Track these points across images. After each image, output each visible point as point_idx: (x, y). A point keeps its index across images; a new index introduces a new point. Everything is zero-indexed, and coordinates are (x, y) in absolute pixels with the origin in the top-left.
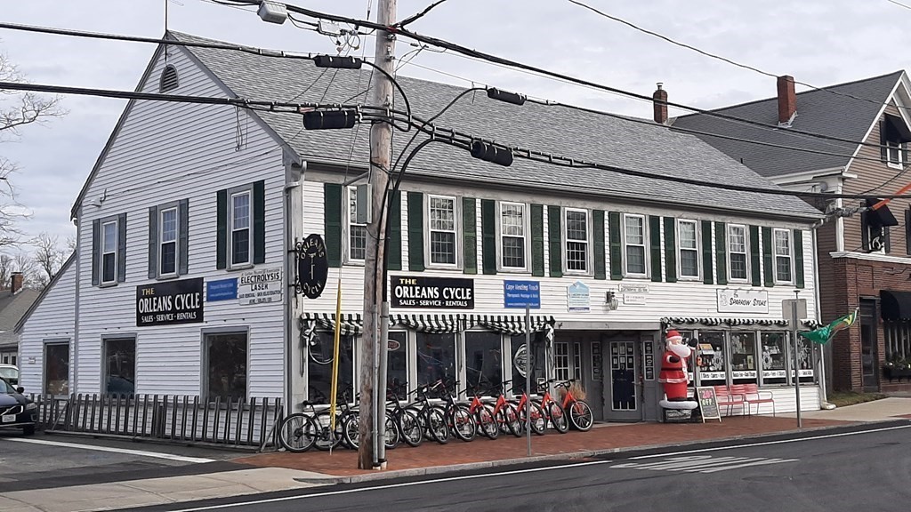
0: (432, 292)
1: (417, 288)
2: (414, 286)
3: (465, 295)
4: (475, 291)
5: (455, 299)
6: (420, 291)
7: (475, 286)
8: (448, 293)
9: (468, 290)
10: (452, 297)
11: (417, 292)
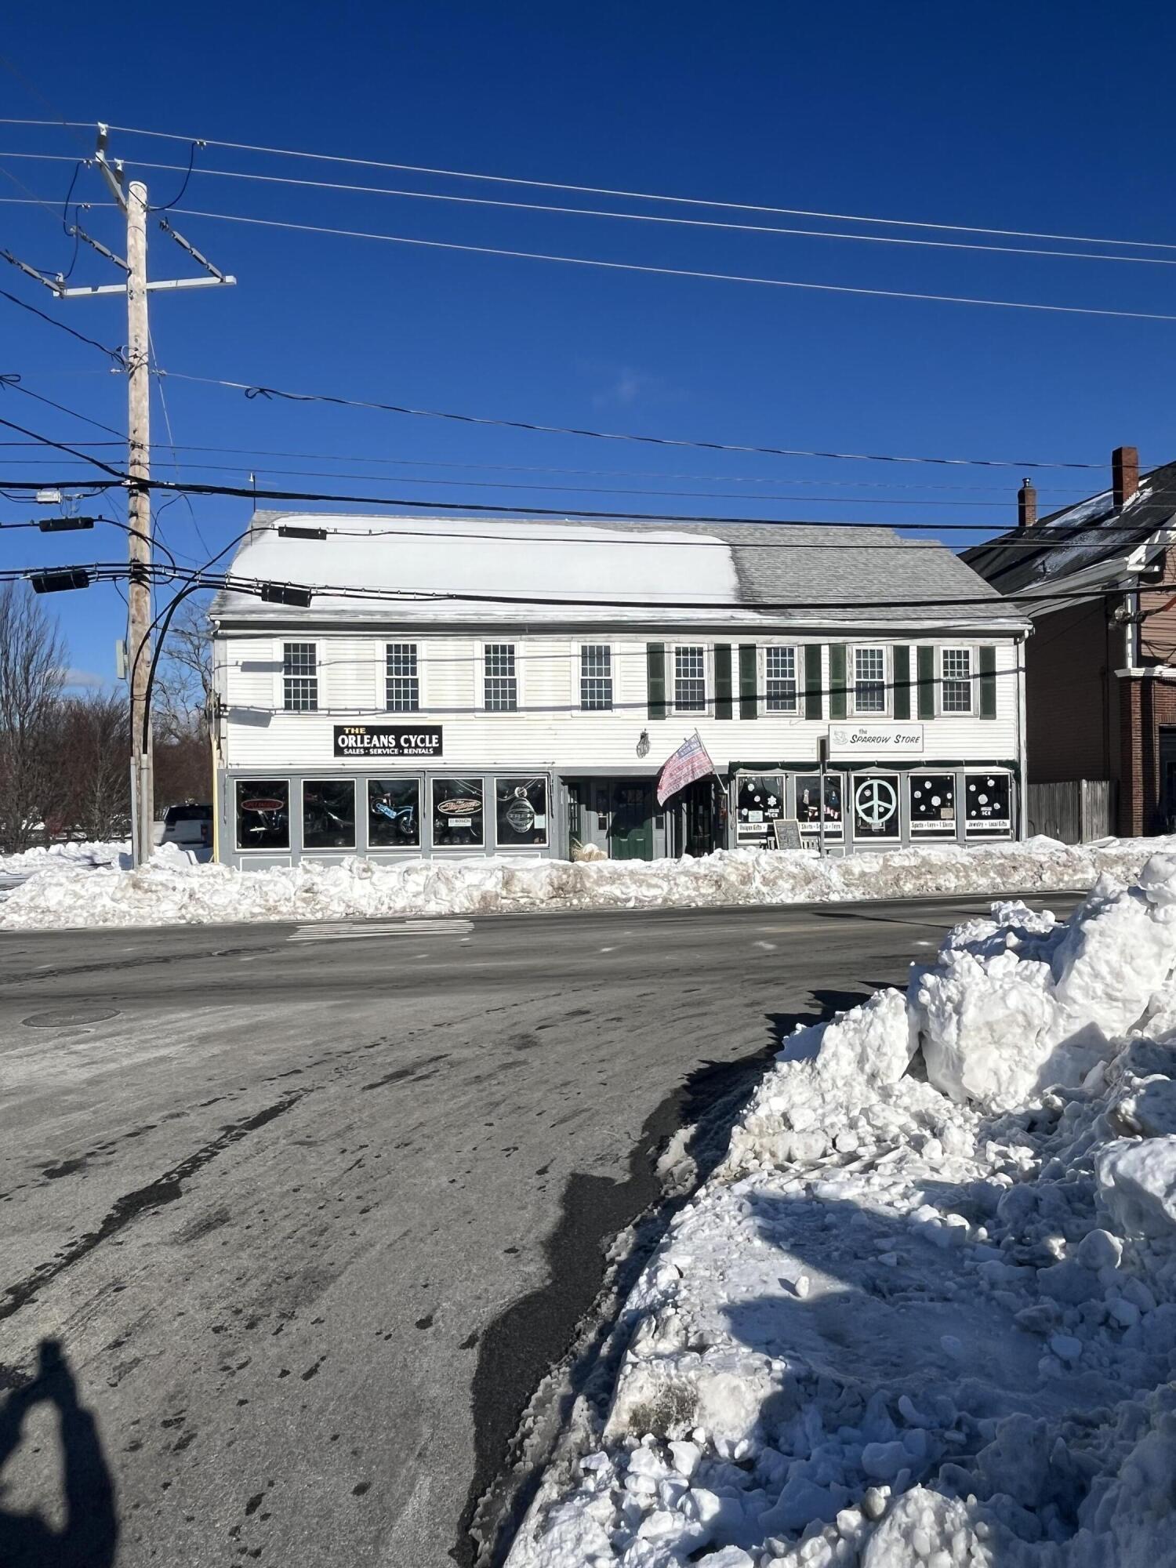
0: (388, 740)
1: (366, 737)
2: (362, 736)
3: (431, 742)
4: (444, 738)
5: (417, 746)
6: (371, 739)
7: (444, 733)
8: (407, 741)
9: (434, 737)
10: (413, 745)
11: (366, 741)
